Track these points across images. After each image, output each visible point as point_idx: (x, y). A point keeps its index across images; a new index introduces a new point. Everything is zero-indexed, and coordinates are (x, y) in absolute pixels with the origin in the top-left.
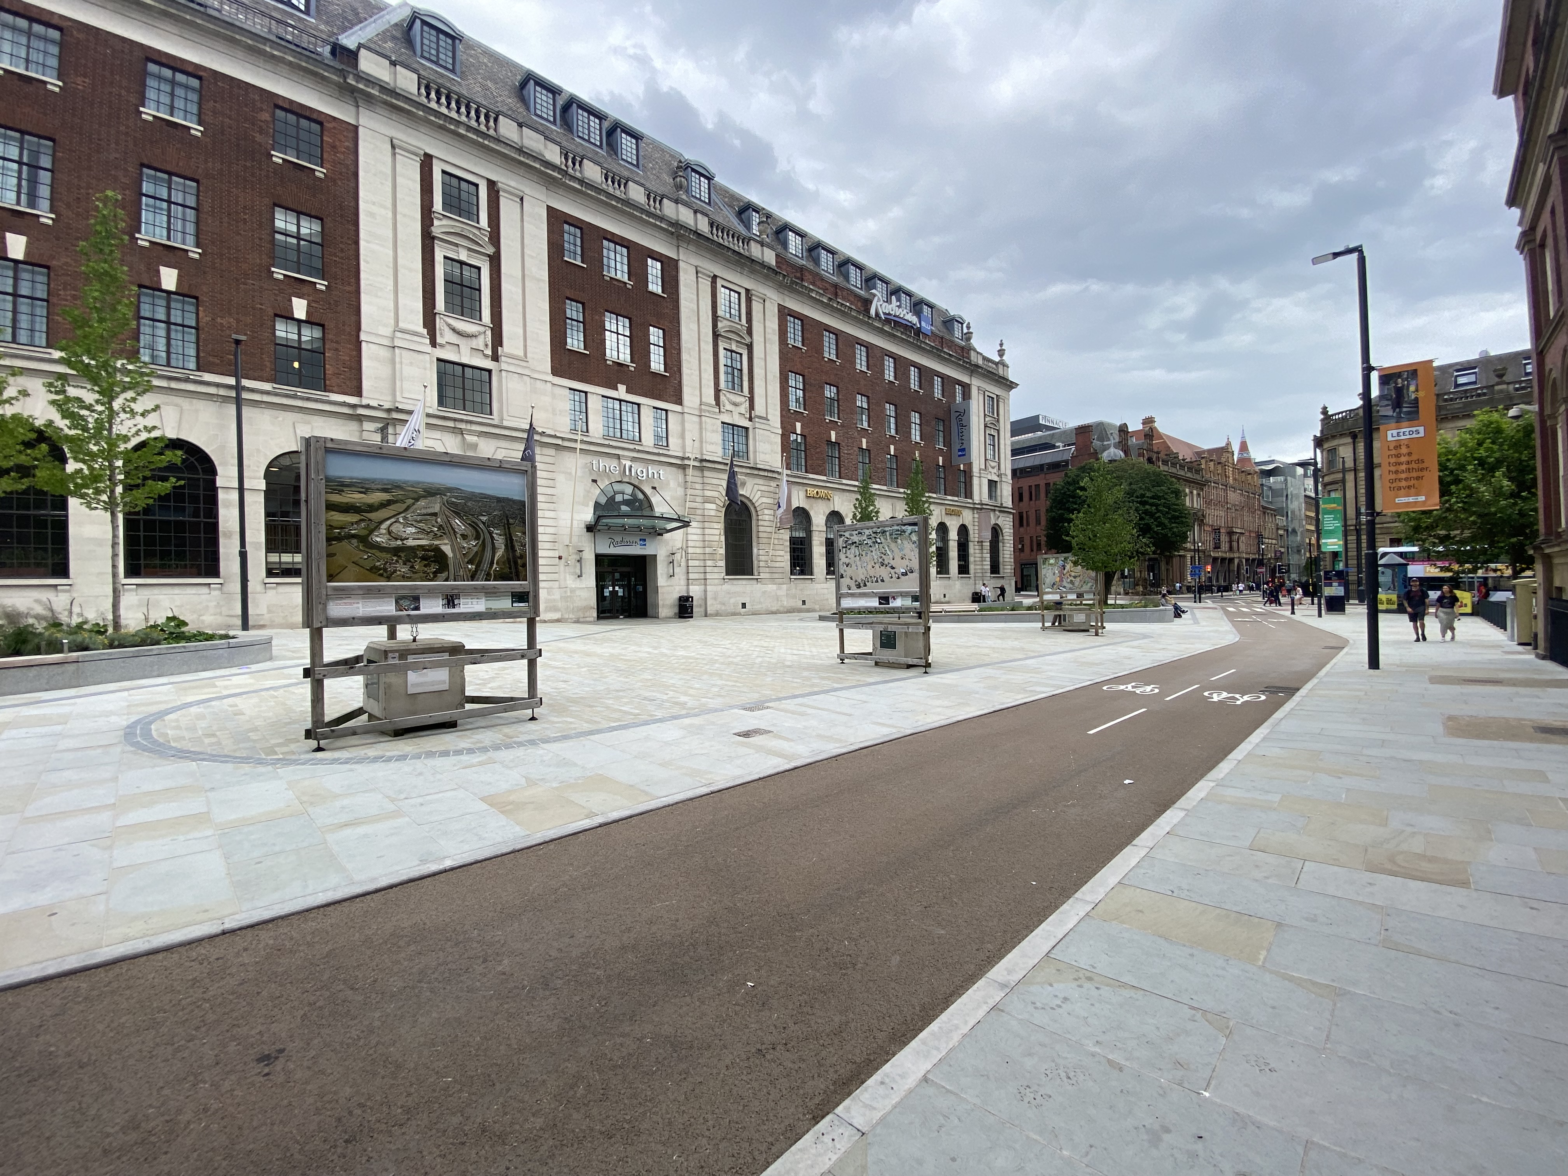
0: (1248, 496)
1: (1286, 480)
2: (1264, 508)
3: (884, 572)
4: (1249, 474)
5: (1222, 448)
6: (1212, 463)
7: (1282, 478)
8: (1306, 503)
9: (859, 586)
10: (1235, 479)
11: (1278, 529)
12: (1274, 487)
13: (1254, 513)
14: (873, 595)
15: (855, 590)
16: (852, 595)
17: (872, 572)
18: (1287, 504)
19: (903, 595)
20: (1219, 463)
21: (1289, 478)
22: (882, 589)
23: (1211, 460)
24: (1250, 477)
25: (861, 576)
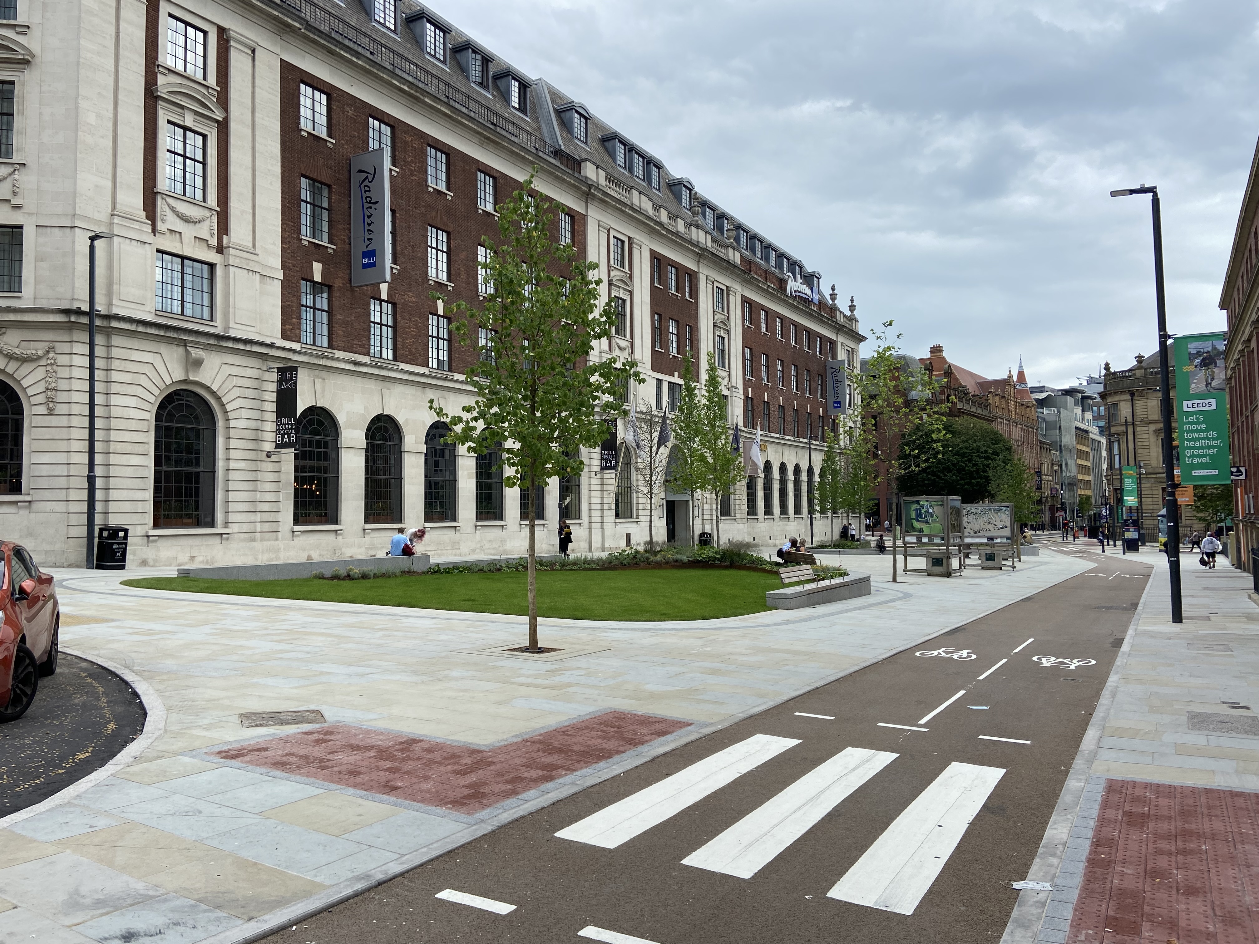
0: (1027, 430)
1: (1059, 411)
2: (1041, 442)
3: (991, 527)
4: (1028, 407)
5: (1004, 381)
6: (997, 398)
7: (1054, 410)
8: (1077, 435)
9: (976, 533)
10: (1016, 413)
11: (1053, 465)
12: (1048, 419)
13: (1032, 448)
14: (985, 537)
15: (972, 534)
16: (972, 537)
17: (983, 527)
18: (1060, 438)
19: (1001, 537)
20: (1003, 397)
21: (1061, 409)
22: (990, 535)
23: (997, 395)
24: (1028, 409)
25: (977, 528)
